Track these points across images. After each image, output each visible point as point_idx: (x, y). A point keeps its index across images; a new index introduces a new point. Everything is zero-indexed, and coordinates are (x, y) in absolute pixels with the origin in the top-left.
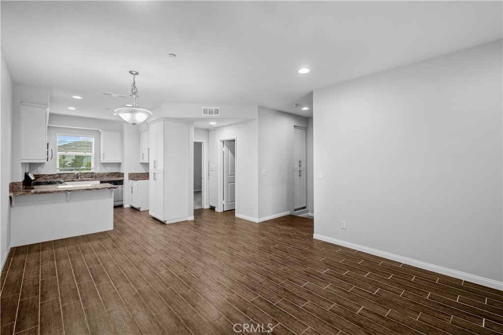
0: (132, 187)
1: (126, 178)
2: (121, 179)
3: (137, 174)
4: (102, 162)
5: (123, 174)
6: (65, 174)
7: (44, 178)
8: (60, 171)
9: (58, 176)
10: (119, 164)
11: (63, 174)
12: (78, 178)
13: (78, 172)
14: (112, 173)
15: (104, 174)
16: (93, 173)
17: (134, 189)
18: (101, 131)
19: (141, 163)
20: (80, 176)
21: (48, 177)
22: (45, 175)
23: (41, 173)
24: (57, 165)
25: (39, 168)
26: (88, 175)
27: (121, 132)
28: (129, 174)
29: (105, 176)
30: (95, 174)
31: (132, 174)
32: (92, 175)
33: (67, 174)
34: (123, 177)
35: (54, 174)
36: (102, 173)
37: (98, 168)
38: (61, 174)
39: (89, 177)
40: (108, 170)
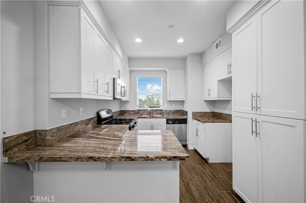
0: (197, 130)
1: (190, 117)
2: (185, 117)
3: (201, 113)
4: (168, 100)
5: (187, 112)
6: (142, 110)
7: (129, 113)
8: (140, 107)
9: (137, 111)
10: (183, 102)
11: (141, 110)
12: (151, 114)
13: (151, 109)
14: (176, 111)
15: (170, 111)
16: (162, 110)
17: (199, 132)
18: (167, 70)
19: (204, 101)
20: (152, 112)
21: (131, 113)
22: (130, 110)
23: (128, 109)
24: (137, 103)
25: (126, 105)
26: (158, 111)
27: (184, 69)
28: (193, 112)
29: (171, 113)
30: (163, 111)
31: (196, 112)
32: (161, 112)
33: (143, 111)
34: (187, 115)
35: (135, 110)
36: (169, 110)
37: (166, 106)
38: (139, 110)
39: (159, 114)
40: (173, 107)
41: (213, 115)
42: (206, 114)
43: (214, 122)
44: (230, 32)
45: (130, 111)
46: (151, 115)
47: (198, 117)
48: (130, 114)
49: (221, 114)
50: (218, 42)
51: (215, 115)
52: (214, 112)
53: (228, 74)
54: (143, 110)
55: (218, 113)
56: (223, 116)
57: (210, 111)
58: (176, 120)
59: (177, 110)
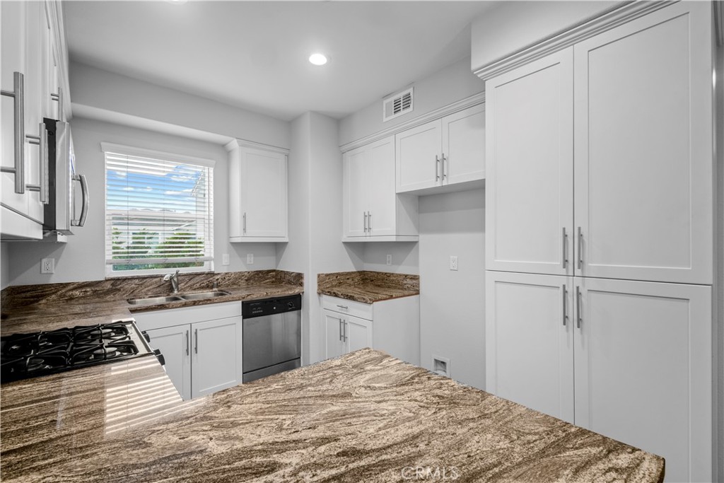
1: (310, 288)
2: (297, 291)
3: (337, 275)
4: (238, 236)
5: (299, 276)
6: (133, 278)
7: (62, 296)
8: (116, 268)
9: (108, 286)
10: (279, 247)
11: (125, 279)
12: (171, 290)
13: (172, 271)
14: (258, 273)
15: (239, 276)
16: (212, 274)
17: (349, 328)
19: (345, 243)
20: (177, 285)
21: (77, 293)
22: (67, 284)
23: (54, 280)
24: (107, 253)
25: (44, 261)
26: (198, 279)
27: (287, 152)
28: (319, 276)
29: (243, 283)
30: (217, 277)
31: (327, 275)
32: (209, 281)
33: (137, 281)
34: (301, 284)
35: (98, 283)
36: (235, 273)
37: (225, 259)
38: (118, 279)
39: (202, 288)
40: (248, 263)
41: (363, 280)
42: (348, 277)
43: (391, 297)
44: (479, 76)
45: (72, 287)
46: (172, 295)
47: (333, 286)
48: (71, 299)
49: (388, 275)
50: (401, 95)
51: (366, 279)
52: (364, 271)
53: (437, 181)
54: (138, 278)
55: (378, 273)
56: (393, 280)
57: (355, 270)
58: (272, 301)
59: (260, 272)
